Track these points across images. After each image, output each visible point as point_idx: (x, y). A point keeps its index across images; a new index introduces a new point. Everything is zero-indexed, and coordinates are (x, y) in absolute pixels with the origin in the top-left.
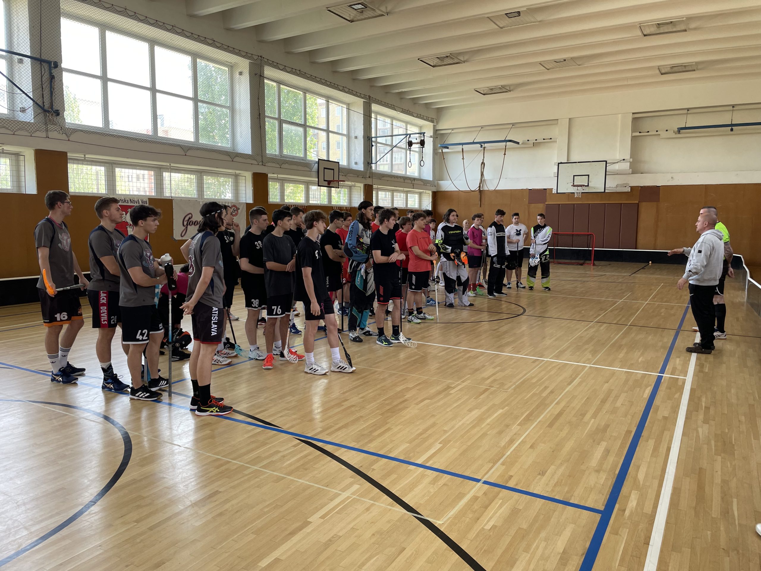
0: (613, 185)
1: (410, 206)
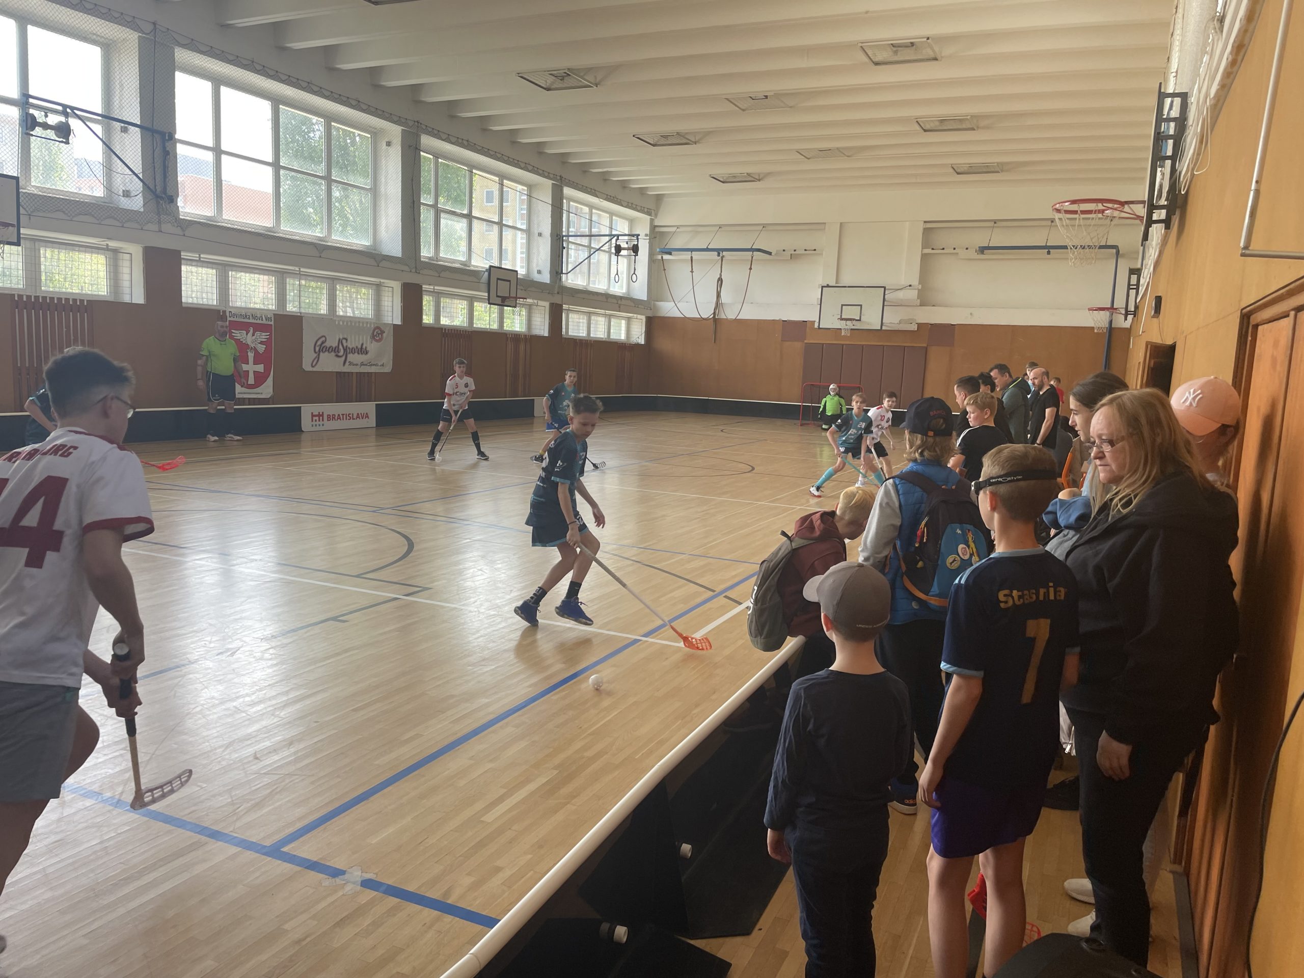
0: (893, 320)
1: (614, 336)
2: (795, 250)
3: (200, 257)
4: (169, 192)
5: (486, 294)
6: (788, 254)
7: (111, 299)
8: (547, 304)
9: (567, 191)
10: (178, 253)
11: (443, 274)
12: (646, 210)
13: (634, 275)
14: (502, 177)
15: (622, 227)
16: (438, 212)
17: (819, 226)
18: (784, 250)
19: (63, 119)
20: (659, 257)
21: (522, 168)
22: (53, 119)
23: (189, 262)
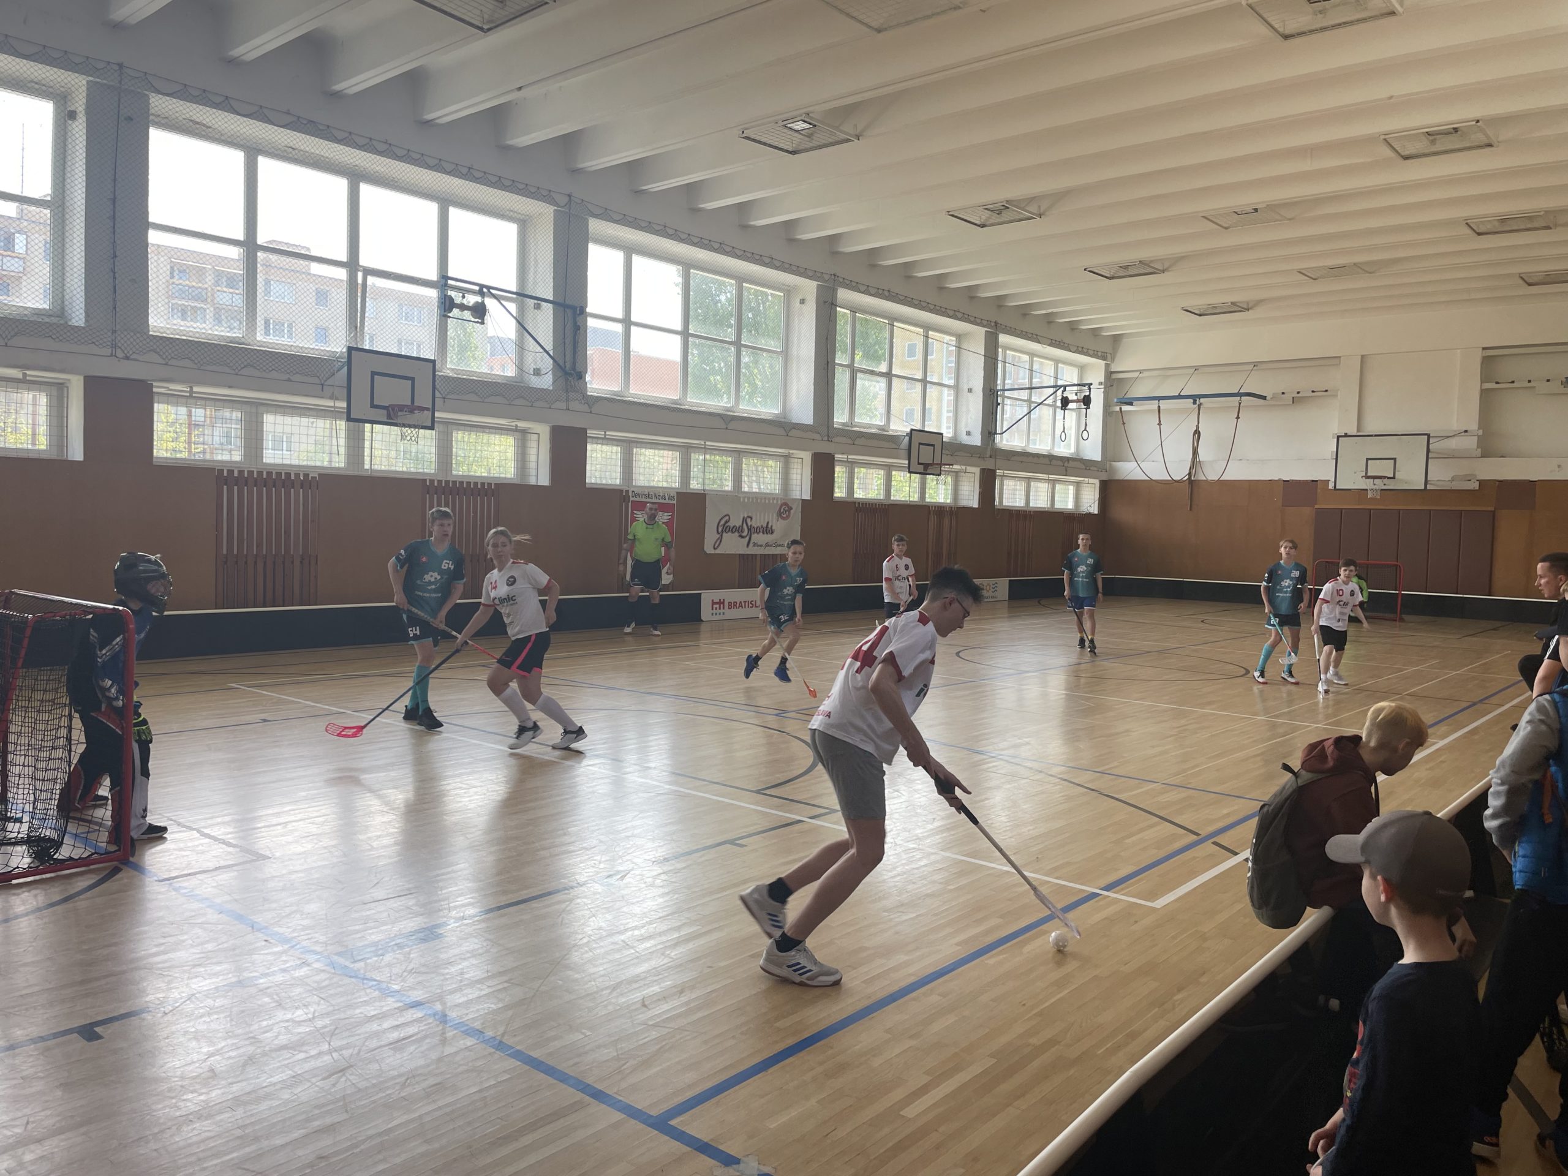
0: (1443, 476)
1: (1059, 505)
2: (1298, 393)
3: (605, 435)
4: (579, 368)
5: (907, 462)
6: (1288, 398)
7: (518, 482)
8: (977, 471)
9: (1003, 339)
10: (585, 430)
11: (858, 441)
12: (1100, 354)
13: (1085, 432)
14: (927, 328)
15: (1070, 376)
16: (854, 372)
17: (1335, 360)
18: (1283, 393)
19: (479, 299)
20: (1117, 408)
21: (950, 317)
22: (472, 300)
23: (594, 440)
